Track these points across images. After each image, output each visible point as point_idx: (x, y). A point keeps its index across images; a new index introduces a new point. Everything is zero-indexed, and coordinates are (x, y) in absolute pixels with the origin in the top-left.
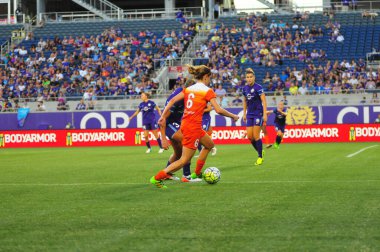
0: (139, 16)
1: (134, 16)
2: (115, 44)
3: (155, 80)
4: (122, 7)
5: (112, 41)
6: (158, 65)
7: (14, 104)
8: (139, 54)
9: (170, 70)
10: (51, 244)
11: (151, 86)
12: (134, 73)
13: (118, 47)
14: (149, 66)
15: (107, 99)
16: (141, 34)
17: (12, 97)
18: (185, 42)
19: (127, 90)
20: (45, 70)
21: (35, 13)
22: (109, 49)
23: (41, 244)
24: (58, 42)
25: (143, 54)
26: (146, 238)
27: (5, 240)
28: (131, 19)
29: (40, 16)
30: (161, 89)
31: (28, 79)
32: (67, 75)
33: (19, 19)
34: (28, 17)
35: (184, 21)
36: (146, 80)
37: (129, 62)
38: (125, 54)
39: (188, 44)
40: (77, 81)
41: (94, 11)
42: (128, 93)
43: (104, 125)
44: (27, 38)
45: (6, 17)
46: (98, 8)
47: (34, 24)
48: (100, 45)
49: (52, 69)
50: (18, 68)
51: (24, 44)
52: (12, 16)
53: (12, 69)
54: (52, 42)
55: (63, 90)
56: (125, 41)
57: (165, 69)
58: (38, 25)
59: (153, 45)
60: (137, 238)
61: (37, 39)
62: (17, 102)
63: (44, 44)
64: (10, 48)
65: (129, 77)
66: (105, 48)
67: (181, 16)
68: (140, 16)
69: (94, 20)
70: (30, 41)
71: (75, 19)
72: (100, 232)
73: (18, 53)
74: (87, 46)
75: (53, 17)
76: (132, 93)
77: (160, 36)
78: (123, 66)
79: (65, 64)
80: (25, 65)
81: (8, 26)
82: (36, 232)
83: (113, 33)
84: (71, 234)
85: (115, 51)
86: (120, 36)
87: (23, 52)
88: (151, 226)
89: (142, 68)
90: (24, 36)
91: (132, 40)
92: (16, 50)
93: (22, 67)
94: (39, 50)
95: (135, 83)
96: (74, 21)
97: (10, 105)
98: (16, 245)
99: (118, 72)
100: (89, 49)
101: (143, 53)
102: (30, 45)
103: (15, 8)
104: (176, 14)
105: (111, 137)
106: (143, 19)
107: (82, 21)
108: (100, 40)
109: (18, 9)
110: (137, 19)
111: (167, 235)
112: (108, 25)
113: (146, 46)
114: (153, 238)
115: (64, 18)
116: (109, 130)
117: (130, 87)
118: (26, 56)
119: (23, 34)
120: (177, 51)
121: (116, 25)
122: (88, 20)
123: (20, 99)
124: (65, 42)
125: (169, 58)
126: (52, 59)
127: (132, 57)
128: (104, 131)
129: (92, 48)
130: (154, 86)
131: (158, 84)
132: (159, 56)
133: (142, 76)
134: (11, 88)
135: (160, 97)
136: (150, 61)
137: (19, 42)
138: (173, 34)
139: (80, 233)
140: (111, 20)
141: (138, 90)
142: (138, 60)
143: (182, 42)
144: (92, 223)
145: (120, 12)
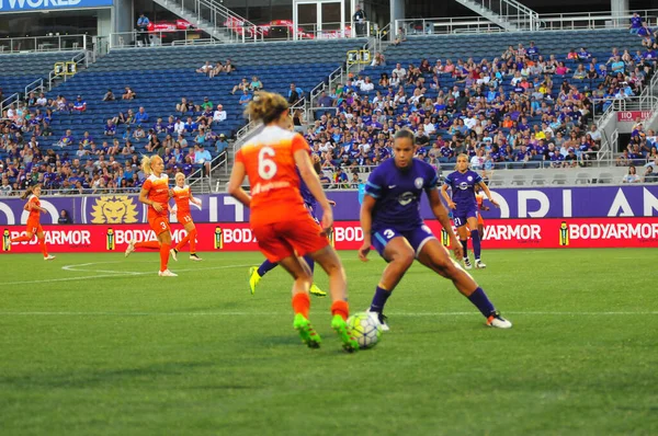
0: (566, 24)
1: (557, 24)
2: (525, 72)
3: (595, 135)
4: (536, 9)
5: (520, 67)
6: (600, 109)
7: (350, 176)
8: (567, 90)
9: (619, 117)
10: (424, 416)
11: (588, 146)
12: (558, 123)
13: (531, 79)
14: (583, 112)
15: (511, 167)
16: (570, 56)
17: (348, 163)
18: (646, 69)
19: (546, 152)
20: (405, 117)
21: (387, 20)
22: (515, 80)
23: (408, 415)
24: (426, 70)
25: (573, 90)
26: (588, 408)
27: (346, 408)
28: (552, 30)
29: (395, 25)
30: (604, 150)
31: (375, 132)
32: (442, 126)
33: (360, 30)
34: (376, 26)
35: (644, 33)
36: (579, 135)
37: (548, 104)
38: (542, 90)
39: (651, 72)
40: (459, 135)
41: (489, 15)
42: (548, 158)
43: (505, 213)
44: (374, 62)
45: (338, 27)
46: (496, 11)
47: (385, 38)
48: (498, 75)
49: (416, 115)
50: (358, 114)
51: (367, 73)
52: (348, 25)
53: (349, 116)
54: (416, 70)
55: (434, 151)
56: (542, 67)
57: (611, 115)
58: (392, 41)
59: (591, 75)
60: (573, 407)
61: (391, 64)
62: (356, 171)
63: (403, 72)
64: (343, 80)
65: (549, 130)
66: (507, 80)
67: (639, 24)
68: (568, 25)
69: (489, 32)
70: (378, 67)
71: (456, 30)
72: (509, 396)
73: (358, 88)
74: (476, 76)
75: (418, 26)
76: (554, 158)
77: (603, 58)
78: (538, 111)
79: (438, 107)
80: (370, 108)
81: (341, 42)
82: (397, 395)
83: (521, 54)
84: (458, 398)
85: (525, 86)
86: (533, 59)
87: (366, 87)
88: (597, 387)
89: (571, 114)
90: (369, 59)
91: (554, 66)
92: (355, 83)
93: (364, 111)
94: (394, 83)
95: (559, 140)
96: (454, 33)
97: (345, 178)
98: (365, 416)
99: (530, 121)
100: (479, 81)
101: (573, 87)
102: (379, 74)
103: (353, 12)
104: (631, 20)
105: (518, 232)
106: (573, 29)
107: (468, 33)
108: (499, 66)
109: (359, 13)
110: (562, 30)
111: (625, 402)
112: (513, 40)
113: (579, 76)
114: (600, 407)
115: (437, 28)
116: (514, 220)
117: (551, 146)
118: (371, 94)
119: (367, 56)
120: (632, 84)
121: (527, 40)
122: (478, 32)
123: (361, 167)
124: (438, 69)
125: (618, 96)
126: (415, 99)
127: (554, 96)
128: (505, 222)
129: (486, 80)
130: (593, 145)
131: (599, 142)
132: (601, 93)
133: (571, 127)
134: (347, 148)
135: (603, 164)
136: (586, 102)
137: (359, 69)
138: (626, 56)
139: (473, 397)
140: (519, 31)
141: (564, 152)
142: (566, 99)
143: (641, 69)
144: (494, 380)
145: (533, 17)
